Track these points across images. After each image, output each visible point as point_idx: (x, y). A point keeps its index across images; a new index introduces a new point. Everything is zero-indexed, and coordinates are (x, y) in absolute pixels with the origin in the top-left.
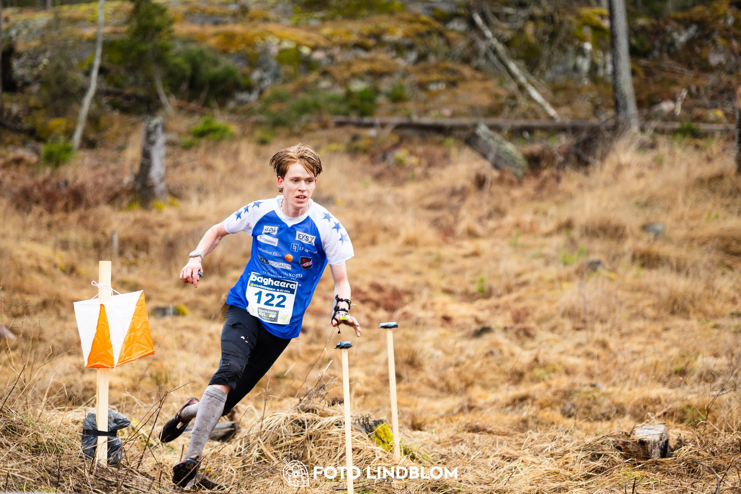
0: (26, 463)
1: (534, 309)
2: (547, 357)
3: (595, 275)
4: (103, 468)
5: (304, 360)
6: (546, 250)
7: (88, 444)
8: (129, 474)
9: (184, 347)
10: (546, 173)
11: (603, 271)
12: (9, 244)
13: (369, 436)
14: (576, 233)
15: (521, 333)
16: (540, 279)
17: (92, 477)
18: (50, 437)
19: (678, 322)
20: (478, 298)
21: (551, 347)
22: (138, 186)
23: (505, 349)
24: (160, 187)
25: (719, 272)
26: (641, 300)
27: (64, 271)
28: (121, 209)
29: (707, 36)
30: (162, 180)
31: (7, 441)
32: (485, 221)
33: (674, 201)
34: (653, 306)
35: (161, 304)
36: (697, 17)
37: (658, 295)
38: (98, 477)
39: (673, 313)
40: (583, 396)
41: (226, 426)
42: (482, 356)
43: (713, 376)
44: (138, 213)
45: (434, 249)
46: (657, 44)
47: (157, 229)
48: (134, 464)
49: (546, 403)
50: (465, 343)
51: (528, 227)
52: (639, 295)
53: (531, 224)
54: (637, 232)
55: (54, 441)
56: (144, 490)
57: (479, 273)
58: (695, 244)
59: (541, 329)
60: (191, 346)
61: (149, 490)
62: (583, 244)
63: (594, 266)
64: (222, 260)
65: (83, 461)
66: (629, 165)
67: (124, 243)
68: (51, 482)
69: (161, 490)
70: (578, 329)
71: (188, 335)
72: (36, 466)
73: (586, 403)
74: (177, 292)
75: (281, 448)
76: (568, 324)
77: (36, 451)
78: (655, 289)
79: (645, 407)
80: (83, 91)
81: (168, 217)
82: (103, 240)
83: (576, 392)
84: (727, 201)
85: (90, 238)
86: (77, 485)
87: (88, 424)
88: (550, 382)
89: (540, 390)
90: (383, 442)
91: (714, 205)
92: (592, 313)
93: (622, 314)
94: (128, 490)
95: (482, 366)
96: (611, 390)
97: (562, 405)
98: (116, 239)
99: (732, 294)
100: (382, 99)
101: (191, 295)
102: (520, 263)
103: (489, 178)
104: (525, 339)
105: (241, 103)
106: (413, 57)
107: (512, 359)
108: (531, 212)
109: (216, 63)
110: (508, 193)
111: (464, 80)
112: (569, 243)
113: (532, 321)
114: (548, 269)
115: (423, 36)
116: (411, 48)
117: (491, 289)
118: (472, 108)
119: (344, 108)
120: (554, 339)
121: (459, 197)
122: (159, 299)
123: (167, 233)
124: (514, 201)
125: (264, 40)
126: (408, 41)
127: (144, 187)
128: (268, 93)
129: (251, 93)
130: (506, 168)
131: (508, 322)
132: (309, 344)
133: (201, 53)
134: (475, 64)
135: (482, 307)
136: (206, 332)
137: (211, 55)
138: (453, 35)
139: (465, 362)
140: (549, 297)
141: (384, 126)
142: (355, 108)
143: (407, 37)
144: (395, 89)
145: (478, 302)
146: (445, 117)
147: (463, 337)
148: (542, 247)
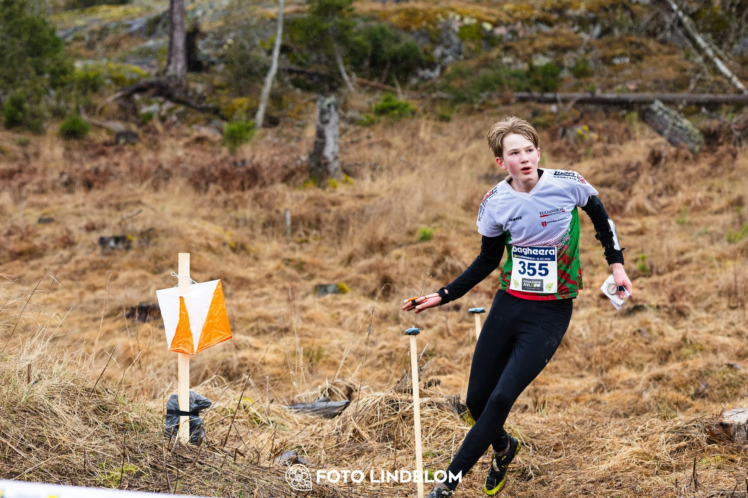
0: (110, 441)
1: (693, 287)
2: (695, 336)
4: (183, 446)
5: (455, 338)
6: (712, 228)
7: (171, 423)
9: (340, 324)
10: (722, 149)
12: (181, 223)
13: (461, 417)
14: (745, 210)
15: (674, 312)
16: (703, 257)
17: (169, 454)
18: (136, 416)
20: (638, 277)
21: (704, 325)
22: (313, 165)
23: (654, 327)
24: (335, 165)
27: (234, 250)
28: (295, 186)
30: (336, 158)
31: (97, 421)
32: (656, 198)
35: (324, 282)
38: (176, 454)
40: (718, 376)
41: (340, 405)
42: (629, 334)
44: (312, 191)
47: (329, 207)
48: (217, 442)
49: (680, 383)
50: (615, 322)
51: (698, 203)
53: (700, 200)
55: (139, 421)
56: (217, 467)
57: (642, 251)
59: (696, 308)
60: (346, 324)
61: (221, 467)
64: (385, 239)
67: (296, 221)
68: (130, 458)
69: (234, 467)
70: (733, 308)
71: (345, 312)
72: (117, 444)
73: (721, 383)
74: (340, 270)
75: (375, 428)
76: (724, 303)
77: (123, 429)
80: (266, 69)
81: (342, 195)
82: (277, 217)
83: (711, 371)
85: (264, 216)
86: (154, 462)
87: (171, 405)
88: (689, 362)
89: (676, 371)
94: (201, 466)
95: (628, 344)
97: (696, 385)
98: (288, 216)
100: (565, 74)
101: (352, 273)
102: (685, 241)
103: (664, 154)
104: (678, 318)
105: (423, 79)
106: (597, 30)
107: (661, 337)
108: (705, 188)
109: (397, 40)
110: (683, 170)
111: (649, 53)
112: (737, 220)
113: (687, 300)
114: (712, 247)
115: (606, 10)
116: (594, 21)
117: (652, 266)
118: (656, 81)
119: (526, 84)
120: (707, 318)
121: (634, 173)
122: (322, 276)
123: (338, 211)
124: (689, 177)
125: (445, 16)
126: (592, 15)
127: (319, 165)
128: (449, 70)
129: (432, 70)
130: (682, 144)
131: (663, 301)
132: (460, 322)
133: (382, 31)
134: (660, 37)
135: (642, 285)
136: (362, 309)
137: (392, 32)
138: (638, 8)
139: (612, 341)
140: (710, 276)
141: (565, 101)
142: (537, 83)
143: (590, 10)
144: (577, 65)
145: (638, 281)
146: (629, 91)
147: (615, 316)
148: (709, 224)
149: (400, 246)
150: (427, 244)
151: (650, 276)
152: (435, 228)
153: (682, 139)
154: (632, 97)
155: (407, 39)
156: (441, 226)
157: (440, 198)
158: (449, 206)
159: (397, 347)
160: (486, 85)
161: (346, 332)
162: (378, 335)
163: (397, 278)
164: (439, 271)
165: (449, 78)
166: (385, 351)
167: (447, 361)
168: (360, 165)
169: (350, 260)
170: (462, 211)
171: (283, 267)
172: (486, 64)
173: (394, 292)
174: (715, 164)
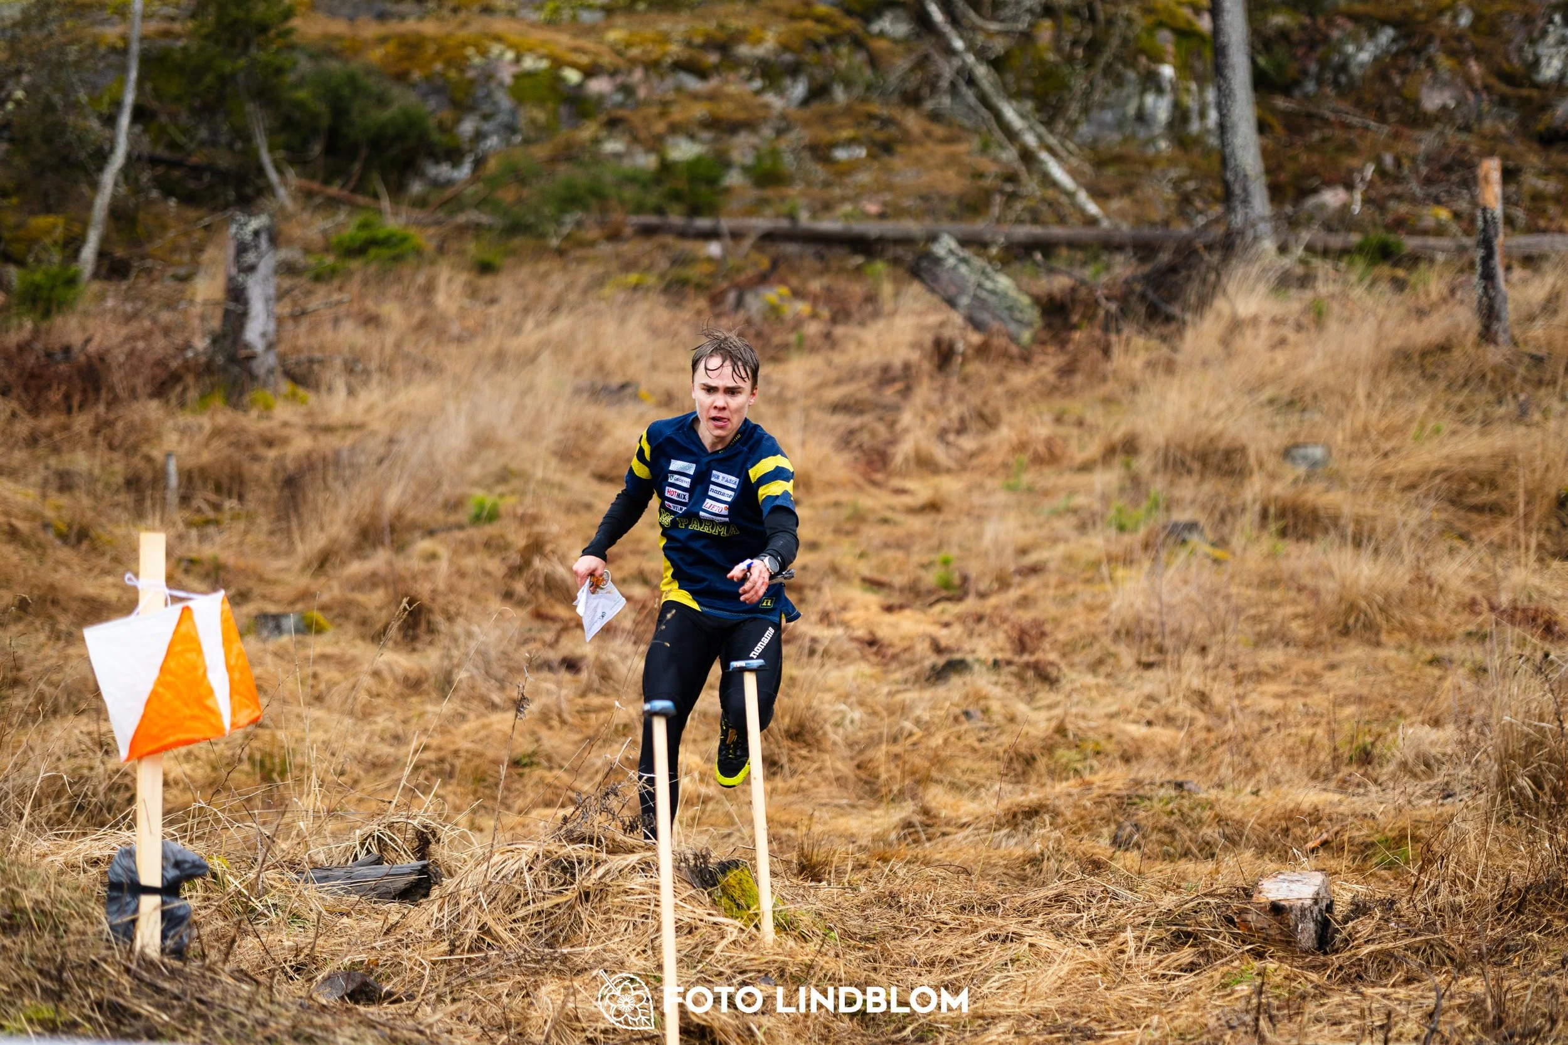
1: (1057, 622)
2: (1082, 724)
3: (1183, 554)
4: (152, 963)
5: (573, 728)
6: (1080, 500)
7: (120, 911)
8: (208, 974)
9: (319, 699)
10: (1079, 338)
11: (1199, 544)
13: (710, 895)
14: (1143, 464)
15: (1030, 674)
16: (1069, 559)
18: (41, 896)
19: (1356, 651)
20: (938, 601)
21: (1093, 701)
22: (220, 360)
23: (995, 706)
24: (267, 361)
25: (1443, 546)
26: (1278, 605)
27: (65, 539)
28: (182, 405)
29: (1417, 52)
30: (270, 346)
32: (951, 437)
33: (1347, 399)
34: (1305, 616)
35: (272, 609)
36: (1396, 11)
37: (1315, 594)
39: (1346, 632)
40: (1157, 806)
41: (409, 870)
42: (945, 721)
43: (1427, 765)
44: (223, 417)
45: (843, 496)
46: (1313, 68)
47: (262, 451)
49: (1080, 823)
50: (910, 696)
51: (1041, 449)
52: (1276, 595)
53: (1049, 442)
54: (1271, 463)
55: (48, 907)
57: (940, 546)
58: (1393, 486)
59: (1072, 665)
60: (335, 699)
62: (1158, 486)
63: (1180, 533)
64: (399, 516)
65: (110, 948)
66: (1255, 321)
67: (190, 479)
68: (44, 990)
69: (275, 1008)
70: (1148, 666)
71: (329, 673)
72: (11, 959)
73: (1165, 820)
74: (304, 581)
75: (524, 919)
76: (1127, 656)
77: (11, 927)
78: (1308, 580)
79: (1286, 831)
80: (102, 156)
81: (285, 424)
82: (146, 472)
83: (1142, 798)
84: (1459, 399)
85: (120, 468)
87: (119, 870)
88: (1088, 777)
89: (1070, 795)
90: (738, 906)
91: (1432, 407)
92: (1175, 632)
93: (1240, 633)
95: (946, 741)
96: (1213, 793)
97: (1113, 827)
98: (172, 467)
99: (1470, 591)
100: (734, 179)
101: (330, 590)
102: (1025, 527)
103: (960, 346)
104: (1038, 686)
105: (437, 184)
106: (799, 89)
107: (1010, 727)
108: (1048, 418)
109: (382, 101)
110: (1001, 379)
111: (907, 139)
112: (1128, 484)
113: (1052, 649)
114: (1085, 540)
115: (818, 47)
116: (794, 71)
117: (965, 579)
118: (925, 198)
119: (653, 198)
120: (1098, 686)
121: (899, 386)
122: (264, 597)
123: (281, 459)
124: (1014, 395)
125: (483, 53)
126: (788, 57)
127: (232, 359)
128: (492, 165)
129: (456, 164)
130: (995, 325)
131: (1002, 650)
132: (583, 695)
133: (352, 80)
134: (929, 105)
135: (946, 618)
136: (366, 667)
137: (371, 82)
138: (882, 45)
139: (911, 734)
140: (1088, 599)
141: (737, 235)
142: (676, 196)
143: (785, 48)
144: (759, 158)
145: (938, 608)
146: (866, 216)
147: (906, 681)
148: (1072, 492)
149: (431, 533)
150: (490, 530)
151: (960, 599)
152: (502, 495)
153: (996, 317)
154: (873, 229)
155: (403, 99)
156: (513, 493)
157: (507, 433)
158: (527, 449)
159: (452, 747)
160: (571, 200)
161: (336, 716)
162: (405, 722)
163: (433, 600)
164: (520, 587)
165: (493, 183)
166: (430, 755)
167: (566, 778)
168: (321, 362)
169: (323, 562)
170: (554, 463)
171: (179, 575)
172: (568, 154)
173: (432, 630)
174: (1067, 371)
